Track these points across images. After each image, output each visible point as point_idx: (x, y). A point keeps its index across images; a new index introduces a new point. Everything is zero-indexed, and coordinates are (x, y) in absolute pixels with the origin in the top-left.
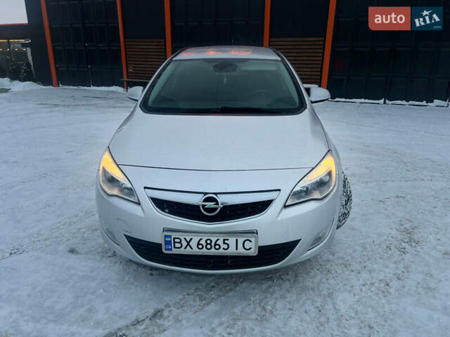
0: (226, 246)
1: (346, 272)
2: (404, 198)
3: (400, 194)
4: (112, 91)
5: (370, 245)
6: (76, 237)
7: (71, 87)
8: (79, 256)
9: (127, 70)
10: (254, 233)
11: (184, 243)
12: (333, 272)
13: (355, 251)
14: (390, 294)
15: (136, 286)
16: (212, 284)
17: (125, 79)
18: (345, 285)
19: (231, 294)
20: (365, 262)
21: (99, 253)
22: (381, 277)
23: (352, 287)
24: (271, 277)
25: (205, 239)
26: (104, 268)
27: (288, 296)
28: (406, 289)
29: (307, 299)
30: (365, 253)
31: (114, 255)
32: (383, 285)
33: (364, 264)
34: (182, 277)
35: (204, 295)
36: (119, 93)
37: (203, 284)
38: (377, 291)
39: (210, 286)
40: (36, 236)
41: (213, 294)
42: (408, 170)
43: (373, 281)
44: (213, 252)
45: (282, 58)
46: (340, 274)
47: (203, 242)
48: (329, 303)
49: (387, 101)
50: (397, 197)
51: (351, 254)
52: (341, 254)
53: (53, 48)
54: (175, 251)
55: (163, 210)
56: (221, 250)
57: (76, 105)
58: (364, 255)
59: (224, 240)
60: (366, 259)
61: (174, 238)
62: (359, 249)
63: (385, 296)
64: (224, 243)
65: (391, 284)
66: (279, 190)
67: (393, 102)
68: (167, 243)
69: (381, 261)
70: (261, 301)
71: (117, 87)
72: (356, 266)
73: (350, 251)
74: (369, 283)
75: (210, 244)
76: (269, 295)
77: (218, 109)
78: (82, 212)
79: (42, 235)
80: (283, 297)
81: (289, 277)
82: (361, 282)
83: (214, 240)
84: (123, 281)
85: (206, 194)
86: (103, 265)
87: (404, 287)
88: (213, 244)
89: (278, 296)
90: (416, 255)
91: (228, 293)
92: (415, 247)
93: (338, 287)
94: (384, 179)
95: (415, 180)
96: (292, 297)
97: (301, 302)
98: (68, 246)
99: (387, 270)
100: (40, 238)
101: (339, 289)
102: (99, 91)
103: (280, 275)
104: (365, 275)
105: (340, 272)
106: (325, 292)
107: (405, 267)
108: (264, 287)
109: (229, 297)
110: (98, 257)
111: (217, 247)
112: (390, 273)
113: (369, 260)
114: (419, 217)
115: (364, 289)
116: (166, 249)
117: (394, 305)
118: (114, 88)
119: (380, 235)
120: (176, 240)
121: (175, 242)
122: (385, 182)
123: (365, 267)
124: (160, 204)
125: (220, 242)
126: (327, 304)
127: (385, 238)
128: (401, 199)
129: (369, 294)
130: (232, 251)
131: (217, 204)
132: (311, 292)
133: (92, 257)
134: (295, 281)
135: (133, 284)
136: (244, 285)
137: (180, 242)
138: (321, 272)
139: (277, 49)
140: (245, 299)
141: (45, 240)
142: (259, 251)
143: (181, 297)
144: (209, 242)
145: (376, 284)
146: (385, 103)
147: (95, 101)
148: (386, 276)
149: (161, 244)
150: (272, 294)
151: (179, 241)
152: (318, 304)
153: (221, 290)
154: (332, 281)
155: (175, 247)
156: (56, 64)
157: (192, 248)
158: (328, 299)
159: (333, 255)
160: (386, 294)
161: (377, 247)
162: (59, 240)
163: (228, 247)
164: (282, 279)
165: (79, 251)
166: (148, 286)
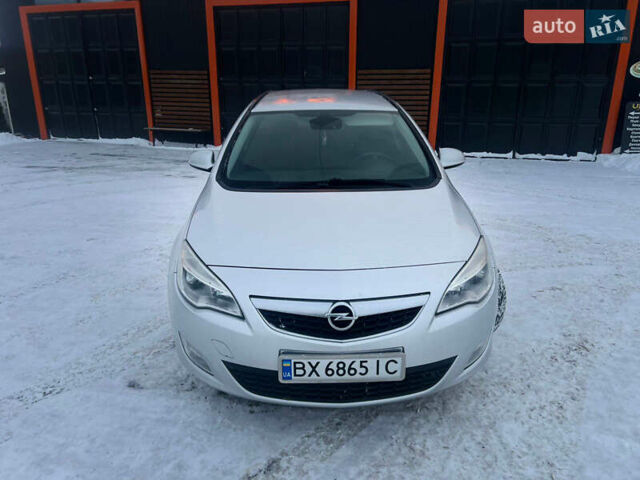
0: (363, 370)
1: (507, 395)
2: (560, 289)
3: (555, 285)
4: (132, 145)
5: (530, 357)
6: (133, 365)
7: (68, 140)
8: (143, 392)
9: (153, 114)
10: (399, 351)
11: (308, 369)
12: (490, 394)
13: (512, 365)
14: (567, 419)
15: (235, 430)
16: (337, 420)
17: (151, 127)
18: (508, 411)
19: (364, 432)
20: (528, 379)
21: (171, 385)
22: (551, 399)
23: (518, 413)
24: (412, 407)
25: (336, 362)
26: (185, 407)
27: (438, 429)
28: (584, 411)
29: (463, 433)
30: (525, 367)
31: (194, 388)
32: (555, 408)
33: (527, 382)
34: (294, 414)
35: (330, 436)
36: (142, 148)
37: (325, 421)
38: (550, 417)
39: (334, 423)
40: (74, 366)
41: (341, 434)
42: (560, 252)
43: (543, 404)
44: (347, 378)
45: (399, 110)
46: (500, 397)
47: (334, 366)
48: (493, 436)
49: (517, 155)
50: (553, 289)
51: (508, 370)
52: (495, 370)
53: (40, 82)
54: (295, 380)
55: (277, 325)
56: (357, 376)
57: (81, 168)
58: (525, 370)
59: (361, 362)
60: (528, 374)
61: (295, 363)
62: (517, 361)
63: (561, 423)
64: (361, 366)
65: (565, 407)
66: (429, 293)
67: (525, 156)
68: (286, 370)
69: (547, 376)
70: (406, 439)
71: (139, 139)
72: (517, 385)
73: (507, 365)
74: (537, 406)
75: (343, 368)
76: (414, 431)
77: (326, 182)
78: (133, 328)
79: (83, 365)
80: (433, 432)
81: (435, 405)
82: (528, 405)
83: (348, 363)
84: (215, 422)
85: (335, 302)
86: (182, 403)
87: (582, 409)
88: (346, 369)
89: (426, 431)
90: (590, 366)
91: (361, 430)
92: (586, 355)
93: (499, 415)
94: (533, 265)
95: (571, 264)
96: (444, 430)
97: (457, 437)
98: (124, 378)
99: (557, 389)
100: (83, 369)
101: (502, 416)
102: (112, 145)
103: (424, 403)
104: (531, 397)
105: (498, 394)
106: (485, 422)
107: (579, 383)
108: (406, 419)
109: (363, 437)
110: (171, 392)
111: (352, 372)
112: (560, 392)
113: (532, 376)
114: (584, 315)
115: (533, 414)
116: (284, 378)
117: (573, 434)
118: (134, 141)
119: (539, 342)
120: (298, 366)
121: (295, 368)
122: (533, 268)
123: (529, 386)
124: (273, 317)
125: (356, 365)
126: (491, 438)
127: (547, 345)
128: (558, 291)
129: (541, 421)
130: (372, 376)
131: (351, 315)
132: (468, 424)
133: (163, 391)
134: (444, 409)
135: (229, 427)
136: (380, 418)
137: (303, 368)
138: (476, 396)
139: (390, 95)
140: (385, 438)
141: (90, 371)
142: (407, 375)
143: (299, 440)
144: (341, 366)
145: (548, 408)
146: (514, 157)
147: (109, 161)
148: (557, 396)
149: (277, 372)
150: (418, 429)
151: (301, 366)
152: (479, 439)
153: (350, 427)
154: (491, 407)
155: (295, 375)
156: (44, 105)
157: (318, 375)
158: (491, 431)
159: (486, 372)
160: (561, 419)
161: (539, 358)
162: (109, 370)
163: (367, 371)
164: (427, 409)
165: (142, 385)
166: (252, 428)
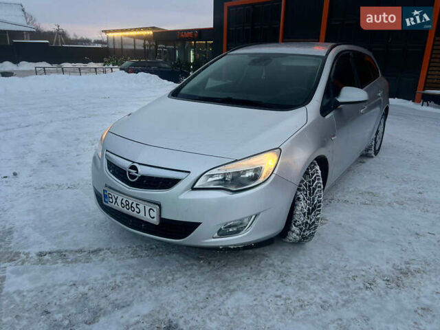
0: (138, 210)
11: (114, 200)
23: (263, 293)
32: (297, 304)
44: (130, 212)
47: (124, 202)
54: (109, 204)
55: (110, 169)
56: (135, 213)
59: (137, 204)
61: (109, 194)
63: (284, 314)
64: (137, 207)
66: (189, 172)
68: (105, 196)
83: (130, 202)
88: (130, 206)
93: (250, 287)
111: (133, 209)
116: (104, 201)
124: (110, 165)
125: (134, 205)
126: (221, 296)
131: (137, 173)
138: (251, 271)
142: (161, 223)
144: (127, 203)
145: (290, 301)
151: (111, 196)
155: (109, 201)
157: (118, 205)
160: (287, 311)
161: (342, 272)
